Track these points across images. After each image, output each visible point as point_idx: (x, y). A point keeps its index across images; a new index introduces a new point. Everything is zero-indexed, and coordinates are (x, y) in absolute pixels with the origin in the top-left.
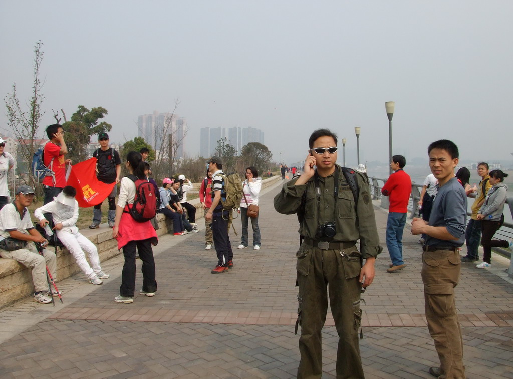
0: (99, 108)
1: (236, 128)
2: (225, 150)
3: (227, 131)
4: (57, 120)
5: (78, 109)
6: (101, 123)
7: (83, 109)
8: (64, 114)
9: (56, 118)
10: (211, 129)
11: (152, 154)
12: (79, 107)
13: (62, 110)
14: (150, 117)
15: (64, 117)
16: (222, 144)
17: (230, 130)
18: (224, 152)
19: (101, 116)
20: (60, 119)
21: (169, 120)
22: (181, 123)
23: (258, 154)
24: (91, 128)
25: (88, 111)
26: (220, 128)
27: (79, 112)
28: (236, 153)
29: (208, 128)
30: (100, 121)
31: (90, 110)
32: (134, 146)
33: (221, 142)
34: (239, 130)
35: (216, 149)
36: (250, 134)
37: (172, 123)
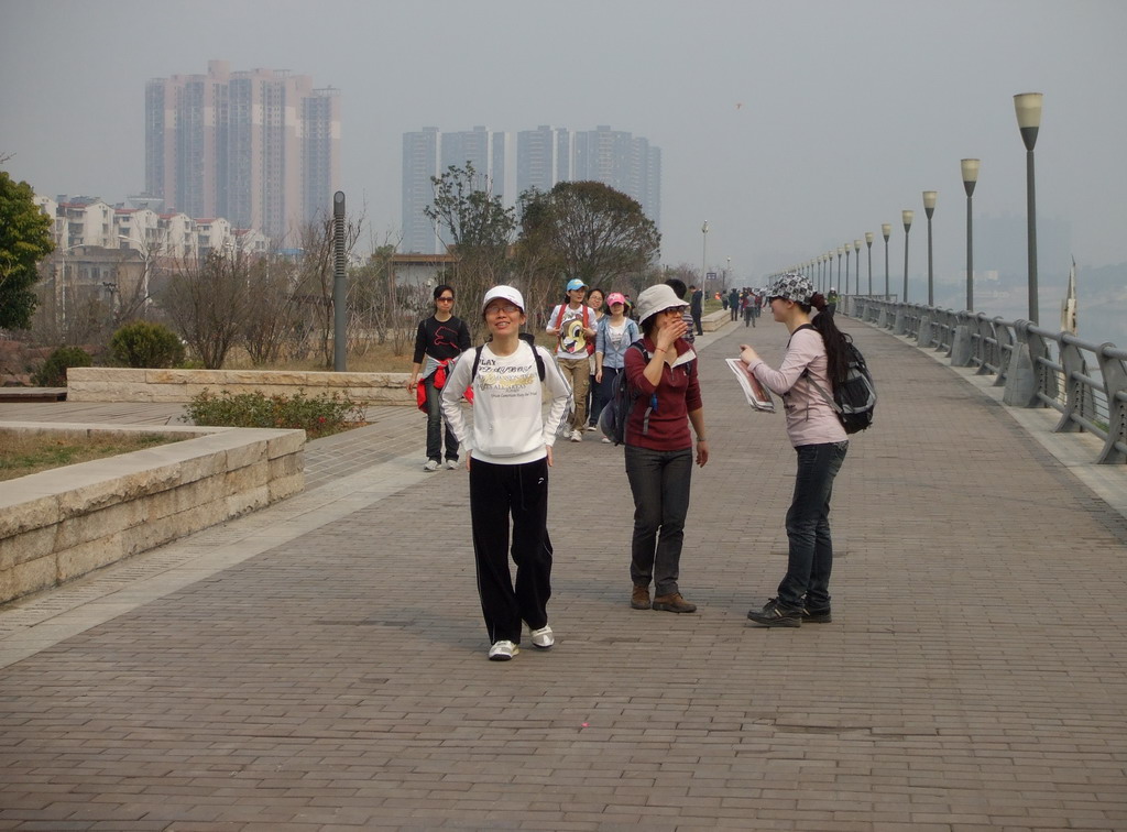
1: (545, 131)
2: (468, 217)
3: (509, 142)
10: (444, 136)
11: (29, 226)
14: (196, 86)
16: (455, 190)
17: (525, 139)
18: (463, 225)
21: (275, 96)
22: (318, 109)
23: (600, 231)
26: (480, 133)
29: (432, 131)
33: (449, 180)
34: (559, 139)
35: (427, 211)
36: (605, 155)
37: (283, 110)
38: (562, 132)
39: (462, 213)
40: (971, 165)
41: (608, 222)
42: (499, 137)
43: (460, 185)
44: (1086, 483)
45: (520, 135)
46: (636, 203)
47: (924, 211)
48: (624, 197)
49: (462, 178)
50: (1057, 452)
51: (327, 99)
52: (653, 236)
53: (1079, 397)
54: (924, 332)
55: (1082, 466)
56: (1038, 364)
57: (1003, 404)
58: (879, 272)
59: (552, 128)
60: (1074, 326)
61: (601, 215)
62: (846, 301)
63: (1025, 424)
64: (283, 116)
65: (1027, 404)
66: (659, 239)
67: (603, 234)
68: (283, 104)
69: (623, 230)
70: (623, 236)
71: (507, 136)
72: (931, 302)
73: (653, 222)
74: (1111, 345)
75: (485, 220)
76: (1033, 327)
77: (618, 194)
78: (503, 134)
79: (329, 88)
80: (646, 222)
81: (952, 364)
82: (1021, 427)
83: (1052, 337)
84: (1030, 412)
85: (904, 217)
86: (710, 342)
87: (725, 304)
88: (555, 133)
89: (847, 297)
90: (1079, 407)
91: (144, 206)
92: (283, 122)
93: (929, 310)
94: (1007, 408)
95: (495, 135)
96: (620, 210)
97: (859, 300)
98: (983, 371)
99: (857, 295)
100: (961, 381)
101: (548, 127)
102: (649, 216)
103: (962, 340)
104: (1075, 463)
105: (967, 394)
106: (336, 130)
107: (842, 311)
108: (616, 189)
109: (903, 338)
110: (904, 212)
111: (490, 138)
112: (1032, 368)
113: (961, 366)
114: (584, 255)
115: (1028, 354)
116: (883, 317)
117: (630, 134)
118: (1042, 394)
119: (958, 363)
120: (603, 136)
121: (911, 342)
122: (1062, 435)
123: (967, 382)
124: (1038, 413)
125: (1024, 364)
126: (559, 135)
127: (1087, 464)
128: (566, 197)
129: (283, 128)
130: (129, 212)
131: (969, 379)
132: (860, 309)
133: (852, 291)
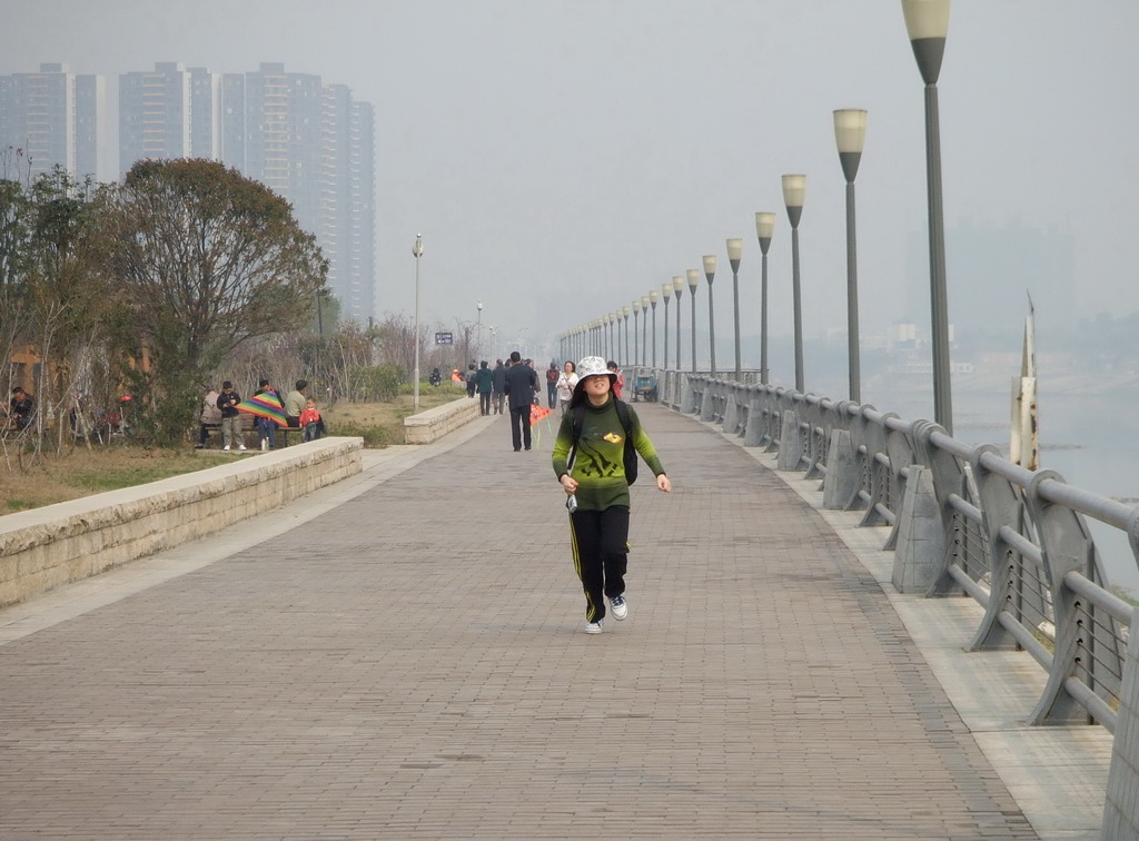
1: (167, 73)
17: (132, 88)
23: (217, 254)
26: (52, 76)
34: (193, 88)
36: (276, 118)
38: (200, 75)
40: (852, 122)
42: (86, 83)
44: (1001, 772)
45: (123, 78)
46: (281, 201)
47: (785, 210)
48: (259, 189)
50: (961, 697)
52: (315, 264)
53: (1013, 577)
54: (789, 442)
55: (1002, 729)
56: (949, 509)
57: (888, 588)
59: (181, 67)
60: (1034, 430)
61: (219, 223)
62: (677, 384)
63: (919, 632)
65: (931, 589)
66: (324, 269)
67: (224, 259)
69: (260, 253)
70: (258, 263)
71: (101, 82)
72: (799, 385)
73: (313, 238)
74: (1053, 476)
76: (939, 437)
77: (247, 183)
78: (93, 78)
80: (300, 237)
81: (826, 505)
82: (910, 641)
83: (967, 458)
84: (934, 607)
85: (759, 225)
86: (408, 464)
87: (470, 390)
88: (187, 76)
89: (678, 375)
90: (1014, 599)
93: (795, 401)
94: (894, 597)
95: (79, 79)
96: (254, 215)
97: (696, 380)
98: (873, 519)
99: (694, 371)
100: (830, 539)
101: (174, 65)
102: (305, 226)
103: (841, 457)
104: (990, 724)
105: (831, 567)
107: (671, 401)
108: (245, 175)
109: (757, 453)
110: (758, 214)
111: (70, 86)
112: (939, 517)
113: (841, 508)
114: (189, 302)
115: (931, 488)
116: (731, 414)
117: (319, 78)
118: (957, 570)
119: (834, 502)
120: (272, 81)
121: (768, 460)
122: (983, 657)
123: (840, 542)
124: (950, 607)
125: (925, 510)
126: (193, 81)
127: (1010, 725)
128: (153, 189)
131: (844, 535)
132: (697, 396)
133: (686, 366)
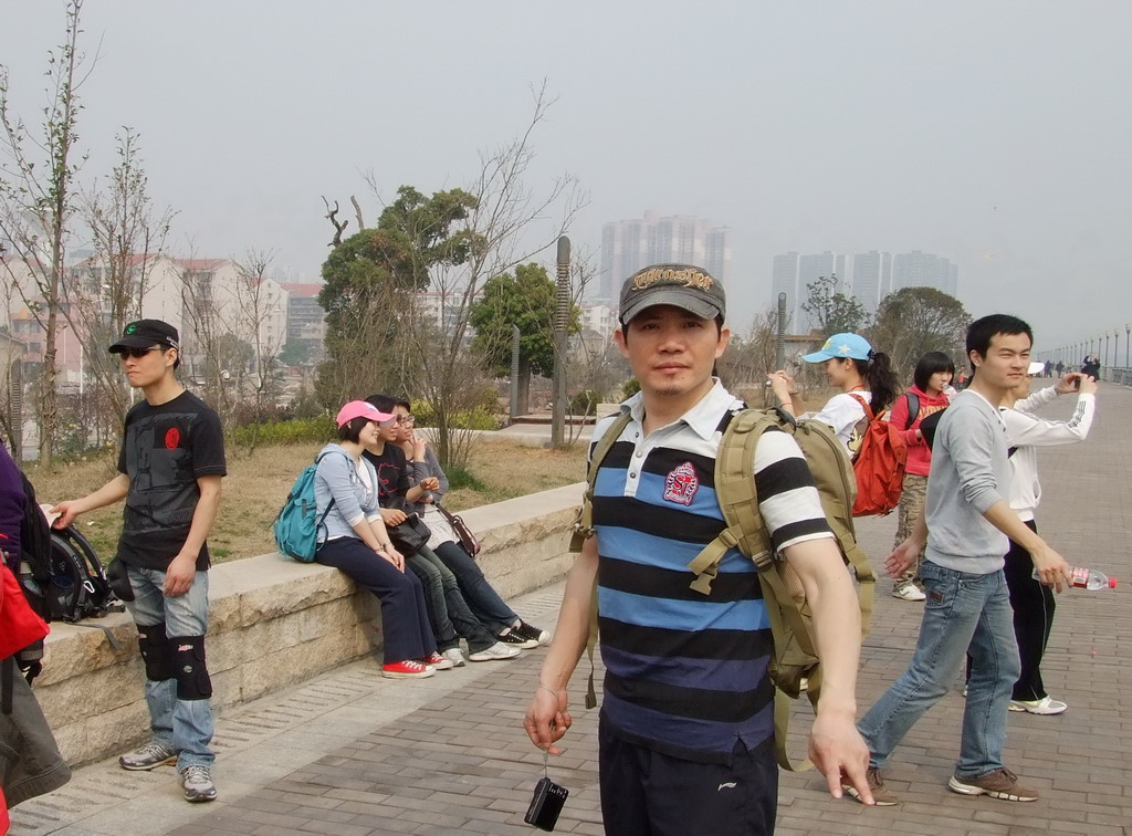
0: (453, 192)
1: (875, 254)
2: (831, 311)
3: (848, 262)
4: (337, 226)
5: (399, 197)
6: (458, 233)
7: (410, 194)
8: (358, 210)
9: (333, 220)
10: (803, 258)
12: (402, 190)
13: (353, 199)
14: (635, 228)
15: (359, 217)
16: (823, 293)
18: (828, 316)
19: (458, 214)
20: (346, 222)
21: (688, 233)
22: (716, 241)
23: (932, 320)
24: (430, 246)
25: (425, 200)
26: (829, 256)
27: (399, 205)
28: (866, 319)
29: (792, 254)
30: (455, 226)
31: (431, 197)
32: (513, 289)
33: (818, 286)
34: (884, 259)
35: (803, 307)
37: (693, 241)
38: (887, 255)
39: (827, 309)
41: (938, 314)
42: (841, 258)
43: (827, 289)
45: (855, 257)
46: (959, 302)
48: (950, 298)
49: (828, 285)
51: (723, 234)
58: (1111, 353)
59: (879, 252)
61: (932, 310)
64: (692, 245)
67: (934, 322)
68: (693, 238)
69: (948, 320)
71: (847, 258)
73: (971, 315)
75: (843, 312)
77: (945, 296)
78: (843, 256)
79: (725, 227)
80: (966, 315)
88: (882, 255)
91: (600, 303)
92: (692, 249)
95: (839, 257)
96: (947, 306)
102: (968, 311)
106: (728, 254)
108: (945, 292)
111: (835, 259)
120: (919, 257)
126: (884, 257)
128: (909, 297)
129: (692, 253)
130: (590, 307)
